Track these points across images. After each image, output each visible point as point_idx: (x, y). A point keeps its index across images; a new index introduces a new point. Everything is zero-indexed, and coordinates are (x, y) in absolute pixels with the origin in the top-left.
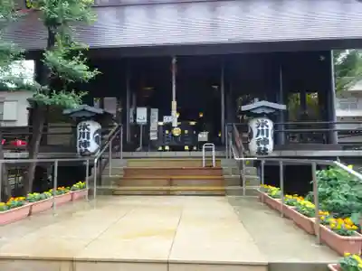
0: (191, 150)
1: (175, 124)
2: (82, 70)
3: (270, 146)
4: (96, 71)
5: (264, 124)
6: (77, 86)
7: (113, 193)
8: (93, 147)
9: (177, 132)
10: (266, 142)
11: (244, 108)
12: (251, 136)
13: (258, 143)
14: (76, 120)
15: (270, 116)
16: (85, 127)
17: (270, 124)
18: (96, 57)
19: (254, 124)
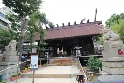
0: (66, 56)
2: (45, 44)
3: (80, 55)
4: (48, 44)
5: (78, 51)
6: (44, 46)
7: (51, 66)
8: (47, 57)
11: (74, 48)
12: (76, 53)
13: (78, 55)
14: (45, 52)
15: (79, 49)
17: (80, 51)
18: (47, 41)
19: (76, 51)
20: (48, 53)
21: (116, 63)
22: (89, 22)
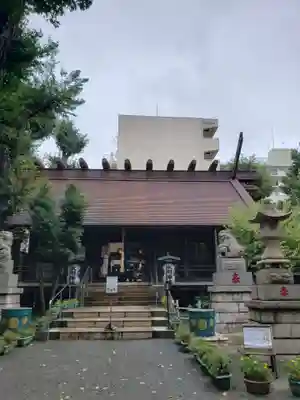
0: (130, 281)
1: (122, 265)
8: (77, 280)
9: (122, 270)
10: (170, 277)
11: (160, 259)
15: (173, 263)
16: (73, 268)
17: (173, 267)
19: (165, 268)
20: (77, 268)
21: (225, 295)
22: (218, 169)
